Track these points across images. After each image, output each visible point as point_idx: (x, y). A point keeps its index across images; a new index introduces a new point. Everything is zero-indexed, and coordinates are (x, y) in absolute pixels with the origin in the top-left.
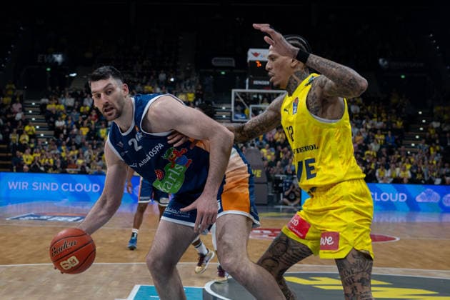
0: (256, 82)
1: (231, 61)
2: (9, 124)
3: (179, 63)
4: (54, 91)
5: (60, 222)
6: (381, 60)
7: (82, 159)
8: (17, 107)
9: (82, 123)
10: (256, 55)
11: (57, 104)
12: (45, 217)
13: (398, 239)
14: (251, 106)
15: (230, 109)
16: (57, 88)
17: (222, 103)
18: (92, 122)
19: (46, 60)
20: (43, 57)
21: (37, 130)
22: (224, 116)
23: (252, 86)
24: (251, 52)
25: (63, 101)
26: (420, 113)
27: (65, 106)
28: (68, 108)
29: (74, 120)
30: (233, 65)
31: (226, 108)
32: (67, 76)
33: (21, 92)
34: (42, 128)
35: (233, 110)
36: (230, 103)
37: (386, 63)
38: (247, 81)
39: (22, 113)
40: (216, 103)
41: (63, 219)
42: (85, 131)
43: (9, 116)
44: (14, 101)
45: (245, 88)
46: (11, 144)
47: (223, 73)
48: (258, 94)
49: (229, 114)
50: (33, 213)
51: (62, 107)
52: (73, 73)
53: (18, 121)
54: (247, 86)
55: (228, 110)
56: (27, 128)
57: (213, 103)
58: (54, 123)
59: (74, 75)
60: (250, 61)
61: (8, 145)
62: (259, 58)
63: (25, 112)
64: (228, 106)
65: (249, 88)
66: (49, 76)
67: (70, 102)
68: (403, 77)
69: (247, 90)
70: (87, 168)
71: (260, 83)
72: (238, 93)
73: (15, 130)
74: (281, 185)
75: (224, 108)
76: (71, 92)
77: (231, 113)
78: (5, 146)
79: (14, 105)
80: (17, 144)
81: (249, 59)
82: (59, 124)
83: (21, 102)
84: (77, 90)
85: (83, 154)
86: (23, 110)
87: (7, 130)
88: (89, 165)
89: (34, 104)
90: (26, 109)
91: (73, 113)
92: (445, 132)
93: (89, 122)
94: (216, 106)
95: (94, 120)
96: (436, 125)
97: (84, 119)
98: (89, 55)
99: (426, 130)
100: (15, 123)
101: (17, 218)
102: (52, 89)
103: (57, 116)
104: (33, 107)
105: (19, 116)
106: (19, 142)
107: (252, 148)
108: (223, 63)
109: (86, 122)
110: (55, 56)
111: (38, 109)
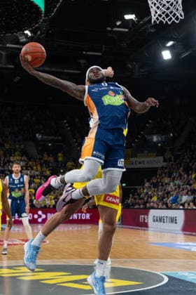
6: (37, 135)
13: (48, 242)
37: (40, 136)
68: (50, 145)
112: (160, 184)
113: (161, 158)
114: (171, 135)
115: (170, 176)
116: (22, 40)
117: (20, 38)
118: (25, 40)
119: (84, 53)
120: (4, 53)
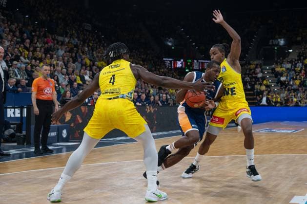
2: (254, 80)
4: (279, 60)
5: (283, 133)
7: (296, 98)
8: (258, 70)
9: (296, 78)
11: (281, 67)
12: (274, 131)
16: (281, 58)
18: (302, 77)
19: (274, 43)
20: (273, 41)
21: (270, 82)
25: (284, 66)
27: (286, 68)
28: (288, 69)
29: (292, 76)
32: (287, 51)
33: (260, 62)
34: (273, 82)
39: (262, 74)
41: (285, 131)
42: (298, 82)
43: (254, 75)
44: (256, 67)
46: (255, 91)
50: (268, 129)
51: (284, 69)
52: (290, 50)
53: (258, 78)
56: (265, 82)
58: (280, 78)
59: (291, 51)
61: (254, 91)
63: (263, 73)
66: (276, 51)
67: (289, 66)
70: (299, 103)
73: (258, 83)
76: (289, 60)
78: (252, 92)
79: (257, 69)
80: (259, 91)
82: (283, 79)
83: (261, 67)
84: (292, 59)
85: (297, 95)
86: (262, 72)
87: (253, 83)
88: (300, 101)
89: (268, 68)
90: (264, 71)
91: (290, 73)
93: (300, 77)
95: (303, 76)
97: (297, 75)
98: (299, 39)
100: (257, 79)
101: (259, 131)
102: (278, 59)
103: (281, 74)
104: (268, 70)
105: (260, 75)
106: (260, 90)
109: (298, 77)
110: (279, 40)
111: (270, 71)
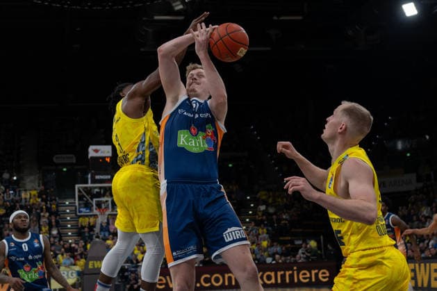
0: (97, 177)
1: (72, 158)
3: (21, 162)
10: (96, 151)
14: (95, 200)
15: (75, 203)
17: (66, 198)
22: (68, 211)
23: (94, 181)
24: (91, 148)
26: (248, 198)
30: (74, 161)
31: (70, 203)
35: (77, 204)
36: (75, 198)
38: (89, 176)
40: (59, 198)
45: (87, 183)
47: (65, 169)
48: (100, 188)
49: (74, 208)
54: (89, 181)
55: (72, 204)
57: (57, 198)
60: (91, 158)
62: (99, 154)
64: (72, 201)
65: (92, 183)
68: (230, 165)
69: (90, 185)
71: (102, 177)
72: (82, 187)
74: (126, 274)
75: (67, 203)
77: (76, 206)
81: (90, 155)
92: (272, 214)
94: (60, 202)
96: (263, 208)
99: (255, 213)
107: (97, 239)
108: (64, 159)
112: (415, 218)
113: (413, 177)
114: (427, 137)
115: (429, 204)
116: (177, 8)
117: (174, 4)
118: (181, 7)
119: (275, 18)
120: (150, 30)
